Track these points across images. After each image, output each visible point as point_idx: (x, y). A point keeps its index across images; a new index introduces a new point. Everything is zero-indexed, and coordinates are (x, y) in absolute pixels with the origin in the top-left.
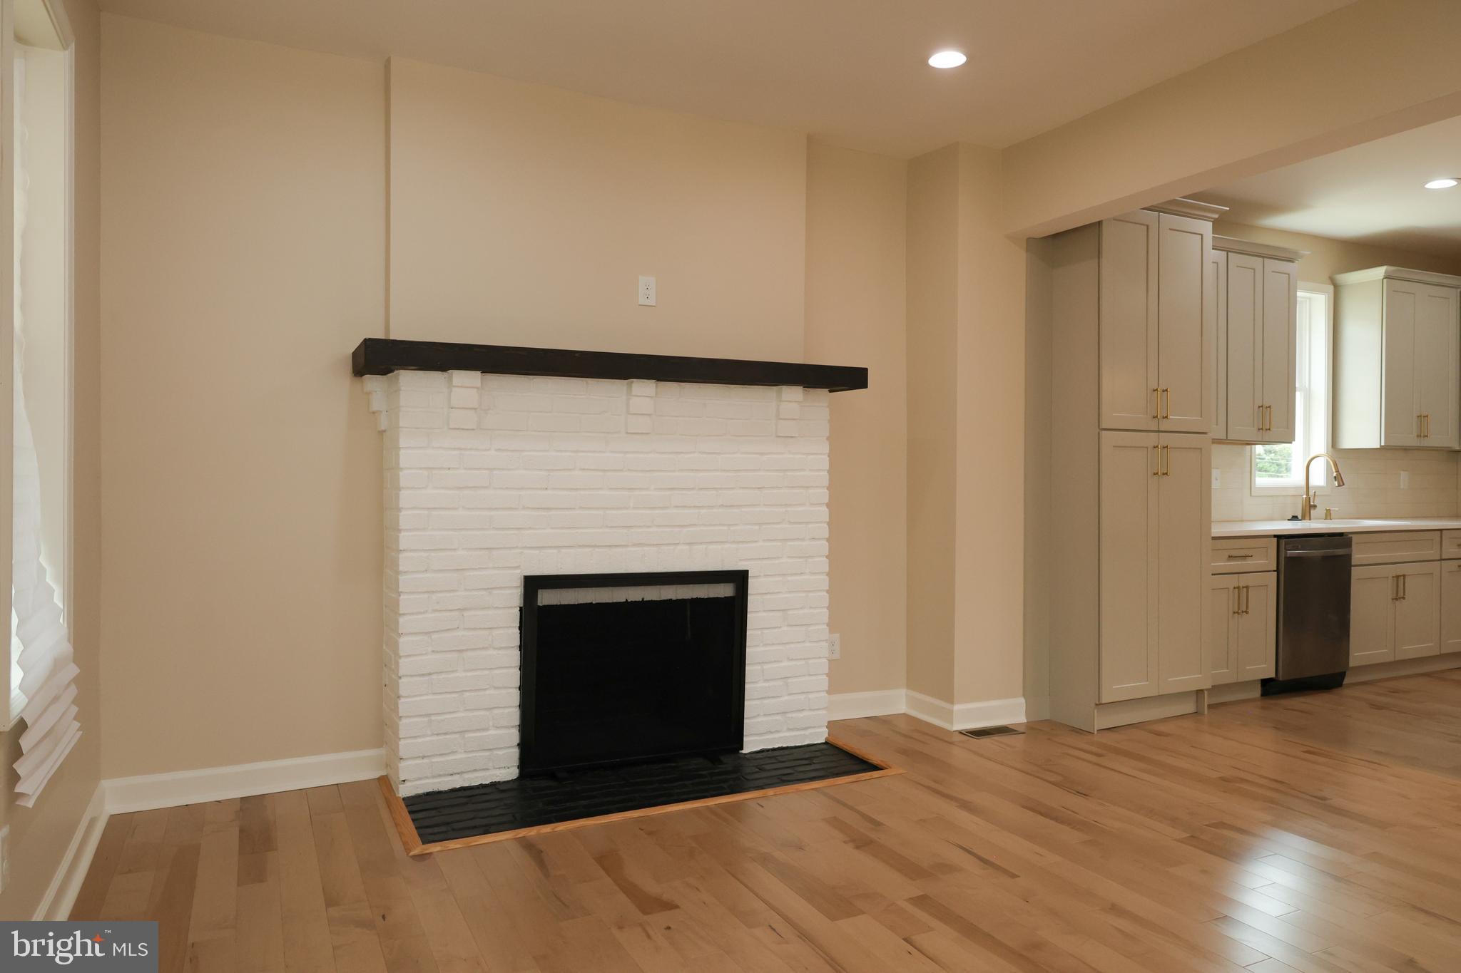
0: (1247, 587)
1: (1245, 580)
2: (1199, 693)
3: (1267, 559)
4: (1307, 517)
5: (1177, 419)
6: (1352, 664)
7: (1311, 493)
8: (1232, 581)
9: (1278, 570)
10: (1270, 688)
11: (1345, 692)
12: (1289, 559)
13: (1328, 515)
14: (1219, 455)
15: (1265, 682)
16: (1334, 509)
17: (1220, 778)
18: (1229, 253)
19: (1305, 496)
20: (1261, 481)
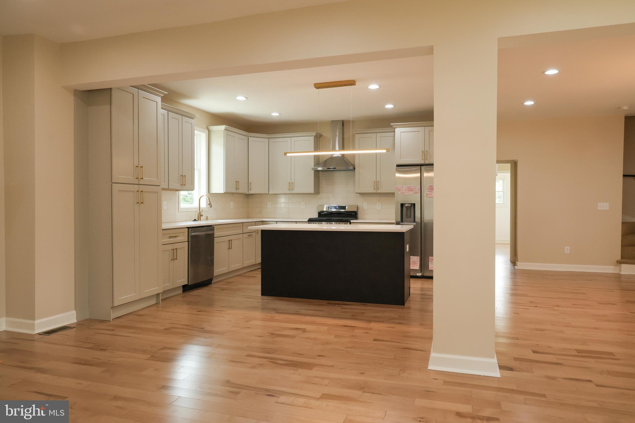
0: (176, 249)
1: (175, 246)
2: (158, 295)
3: (184, 237)
4: (200, 220)
5: (147, 179)
6: (215, 275)
7: (201, 210)
8: (170, 247)
9: (188, 241)
10: (186, 288)
11: (212, 286)
12: (192, 236)
13: (207, 219)
14: (165, 195)
15: (184, 287)
16: (209, 216)
17: (165, 329)
18: (169, 112)
19: (199, 211)
20: (183, 205)
